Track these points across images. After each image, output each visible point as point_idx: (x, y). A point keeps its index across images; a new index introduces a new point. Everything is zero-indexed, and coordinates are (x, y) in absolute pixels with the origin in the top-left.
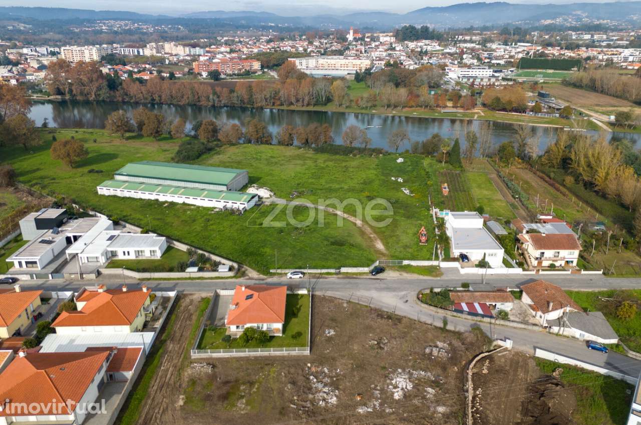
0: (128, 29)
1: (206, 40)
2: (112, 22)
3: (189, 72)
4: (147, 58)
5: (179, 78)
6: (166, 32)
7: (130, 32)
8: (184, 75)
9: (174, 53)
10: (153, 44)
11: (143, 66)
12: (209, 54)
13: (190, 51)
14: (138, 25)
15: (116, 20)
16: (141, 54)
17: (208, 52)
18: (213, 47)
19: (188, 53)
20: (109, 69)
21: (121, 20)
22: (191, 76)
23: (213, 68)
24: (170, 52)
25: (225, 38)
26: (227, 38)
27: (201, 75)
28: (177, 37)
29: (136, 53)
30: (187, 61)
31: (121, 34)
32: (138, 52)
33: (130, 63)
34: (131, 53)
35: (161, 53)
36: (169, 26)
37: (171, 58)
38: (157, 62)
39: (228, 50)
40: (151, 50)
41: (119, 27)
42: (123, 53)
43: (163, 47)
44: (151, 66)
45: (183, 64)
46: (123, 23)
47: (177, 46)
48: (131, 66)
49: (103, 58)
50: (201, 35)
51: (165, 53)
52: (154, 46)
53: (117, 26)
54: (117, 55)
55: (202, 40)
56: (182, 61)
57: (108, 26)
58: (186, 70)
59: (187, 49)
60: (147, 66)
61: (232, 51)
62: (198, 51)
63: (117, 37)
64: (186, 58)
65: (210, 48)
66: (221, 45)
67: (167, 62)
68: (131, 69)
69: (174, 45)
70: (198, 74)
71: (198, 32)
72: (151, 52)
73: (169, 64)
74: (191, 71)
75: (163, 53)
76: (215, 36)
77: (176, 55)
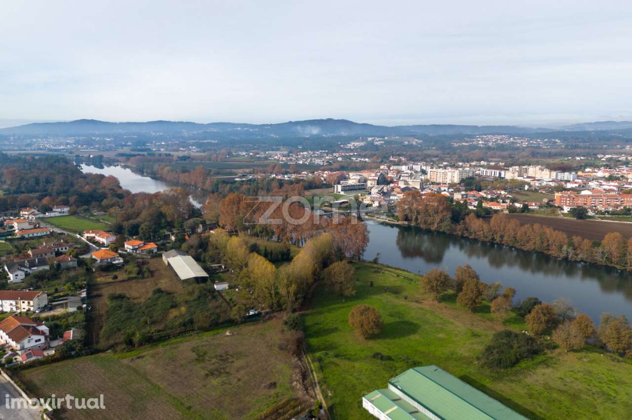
0: (502, 144)
1: (582, 158)
2: (490, 136)
3: (548, 203)
4: (507, 182)
5: (533, 210)
6: (539, 147)
7: (501, 148)
8: (541, 207)
9: (538, 177)
10: (517, 168)
11: (499, 192)
12: (580, 181)
13: (557, 176)
14: (514, 139)
15: (493, 134)
16: (503, 176)
17: (578, 177)
18: (587, 170)
19: (554, 178)
20: (462, 195)
21: (498, 134)
22: (549, 210)
23: (580, 202)
24: (533, 176)
25: (607, 156)
26: (610, 156)
27: (563, 209)
28: (550, 153)
29: (498, 175)
30: (550, 187)
31: (494, 149)
32: (500, 174)
33: (486, 188)
34: (493, 175)
35: (523, 176)
36: (545, 140)
37: (532, 183)
38: (516, 188)
39: (607, 175)
40: (513, 173)
41: (495, 142)
42: (485, 174)
43: (526, 171)
44: (506, 193)
45: (544, 192)
46: (499, 137)
47: (542, 170)
48: (485, 193)
49: (462, 181)
50: (579, 151)
51: (528, 177)
52: (518, 170)
53: (493, 140)
54: (477, 177)
55: (578, 158)
56: (544, 188)
57: (485, 141)
58: (545, 200)
59: (554, 174)
60: (503, 192)
61: (611, 179)
62: (566, 176)
63: (489, 153)
64: (551, 183)
65: (583, 172)
66: (599, 167)
67: (526, 187)
68: (485, 195)
69: (540, 169)
70: (559, 207)
71: (576, 147)
72: (513, 175)
73: (528, 190)
74: (551, 203)
75: (525, 177)
76: (596, 151)
77: (538, 180)
